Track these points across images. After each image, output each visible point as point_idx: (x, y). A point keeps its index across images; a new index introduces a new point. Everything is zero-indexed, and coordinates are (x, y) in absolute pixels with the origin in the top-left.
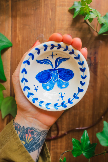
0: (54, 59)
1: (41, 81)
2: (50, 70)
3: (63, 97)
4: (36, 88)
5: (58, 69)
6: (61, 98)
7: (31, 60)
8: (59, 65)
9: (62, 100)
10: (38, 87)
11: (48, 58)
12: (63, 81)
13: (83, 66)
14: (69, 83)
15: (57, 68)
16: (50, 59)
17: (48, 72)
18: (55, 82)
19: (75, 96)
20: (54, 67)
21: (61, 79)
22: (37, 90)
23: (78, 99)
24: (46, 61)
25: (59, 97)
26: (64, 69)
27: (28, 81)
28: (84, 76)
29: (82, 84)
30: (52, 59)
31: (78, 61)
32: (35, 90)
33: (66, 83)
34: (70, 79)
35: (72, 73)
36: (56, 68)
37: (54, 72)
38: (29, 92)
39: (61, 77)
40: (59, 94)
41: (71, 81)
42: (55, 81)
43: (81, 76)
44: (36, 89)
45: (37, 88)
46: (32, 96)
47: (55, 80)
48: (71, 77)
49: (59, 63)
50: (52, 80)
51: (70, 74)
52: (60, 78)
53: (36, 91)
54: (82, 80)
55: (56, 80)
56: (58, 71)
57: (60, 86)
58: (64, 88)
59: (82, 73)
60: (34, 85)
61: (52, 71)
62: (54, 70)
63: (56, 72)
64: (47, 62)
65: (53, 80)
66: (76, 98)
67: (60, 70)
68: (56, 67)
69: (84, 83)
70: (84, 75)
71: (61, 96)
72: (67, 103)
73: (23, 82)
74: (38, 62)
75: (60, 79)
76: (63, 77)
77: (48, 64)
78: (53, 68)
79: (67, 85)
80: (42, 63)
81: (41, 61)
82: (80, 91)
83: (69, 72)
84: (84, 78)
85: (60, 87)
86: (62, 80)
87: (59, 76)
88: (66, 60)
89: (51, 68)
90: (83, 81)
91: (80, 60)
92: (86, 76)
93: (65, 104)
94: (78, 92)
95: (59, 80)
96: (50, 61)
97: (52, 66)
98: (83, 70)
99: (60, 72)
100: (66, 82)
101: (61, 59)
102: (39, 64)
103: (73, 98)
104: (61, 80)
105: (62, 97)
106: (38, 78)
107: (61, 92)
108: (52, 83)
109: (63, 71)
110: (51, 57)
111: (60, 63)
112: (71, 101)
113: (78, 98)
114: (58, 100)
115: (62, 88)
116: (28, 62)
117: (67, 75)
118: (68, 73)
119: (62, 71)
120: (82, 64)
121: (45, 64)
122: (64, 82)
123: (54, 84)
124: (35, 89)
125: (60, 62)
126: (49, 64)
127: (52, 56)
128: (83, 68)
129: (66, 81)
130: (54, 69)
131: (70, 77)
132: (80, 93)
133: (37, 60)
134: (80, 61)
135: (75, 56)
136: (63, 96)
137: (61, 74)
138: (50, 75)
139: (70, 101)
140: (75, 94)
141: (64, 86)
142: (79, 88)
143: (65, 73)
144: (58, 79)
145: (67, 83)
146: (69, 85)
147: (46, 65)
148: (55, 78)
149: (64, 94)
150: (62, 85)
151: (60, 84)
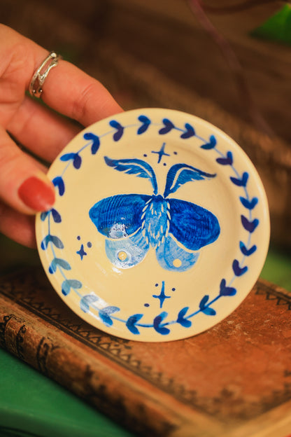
0: (165, 164)
2: (146, 198)
3: (166, 299)
4: (82, 247)
5: (171, 201)
6: (158, 300)
7: (86, 155)
8: (177, 186)
9: (161, 307)
10: (89, 245)
11: (145, 156)
12: (179, 244)
13: (253, 211)
14: (198, 255)
15: (170, 196)
16: (152, 160)
17: (136, 204)
18: (153, 241)
19: (204, 306)
20: (161, 192)
21: (174, 235)
22: (86, 254)
23: (213, 317)
24: (136, 164)
25: (154, 296)
26: (191, 206)
27: (62, 218)
28: (248, 247)
29: (239, 270)
30: (159, 162)
31: (239, 191)
32: (78, 253)
33: (187, 253)
34: (204, 243)
35: (214, 226)
36: (166, 194)
37: (157, 208)
38: (58, 257)
39: (176, 231)
40: (157, 285)
41: (207, 253)
42: (152, 239)
43: (241, 243)
44: (82, 253)
45: (86, 249)
46: (63, 270)
47: (153, 235)
48: (209, 236)
49: (178, 182)
50: (144, 232)
51: (208, 228)
52: (171, 231)
53: (82, 258)
54: (240, 256)
55: (156, 234)
56: (169, 208)
57: (166, 259)
58: (178, 269)
59: (244, 235)
60: (79, 238)
61: (149, 204)
62: (158, 200)
63: (164, 209)
64: (141, 170)
65: (147, 234)
66: (205, 313)
67: (178, 207)
68: (168, 191)
69: (245, 269)
70: (249, 243)
71: (159, 294)
72: (173, 322)
73: (47, 218)
74: (110, 163)
75: (171, 235)
76: (184, 233)
77: (141, 176)
78: (155, 192)
79: (191, 261)
80: (120, 168)
81: (120, 163)
82: (227, 291)
83: (205, 220)
84: (248, 252)
85: (165, 264)
86: (179, 239)
87: (172, 224)
88: (204, 177)
89: (150, 192)
90: (243, 261)
91: (246, 191)
92: (254, 249)
93: (167, 324)
94: (218, 294)
95: (166, 239)
96: (150, 169)
97: (155, 186)
98: (251, 226)
99: (178, 212)
100: (191, 251)
101: (188, 169)
102: (112, 169)
103: (199, 309)
104: (174, 239)
105: (162, 297)
106: (96, 214)
107: (163, 283)
108: (140, 242)
109: (187, 211)
110: (158, 155)
111: (183, 182)
112: (189, 319)
113: (213, 313)
114: (147, 305)
115: (169, 266)
116: (77, 160)
117: (198, 227)
118: (202, 222)
119: (184, 212)
120: (250, 204)
121: (130, 173)
122: (182, 250)
123: (147, 247)
124: (79, 249)
125: (183, 180)
126: (143, 175)
127: (161, 153)
128: (250, 219)
129: (190, 247)
130: (160, 196)
131: (207, 238)
132: (223, 298)
133: (106, 159)
134: (247, 196)
135: (234, 175)
136: (166, 294)
137: (178, 220)
138: (141, 213)
139: (185, 317)
140: (206, 298)
141: (177, 263)
142: (223, 282)
143: (194, 218)
144: (164, 233)
145: (192, 254)
146: (196, 264)
149: (174, 290)
150: (173, 259)
151: (167, 253)
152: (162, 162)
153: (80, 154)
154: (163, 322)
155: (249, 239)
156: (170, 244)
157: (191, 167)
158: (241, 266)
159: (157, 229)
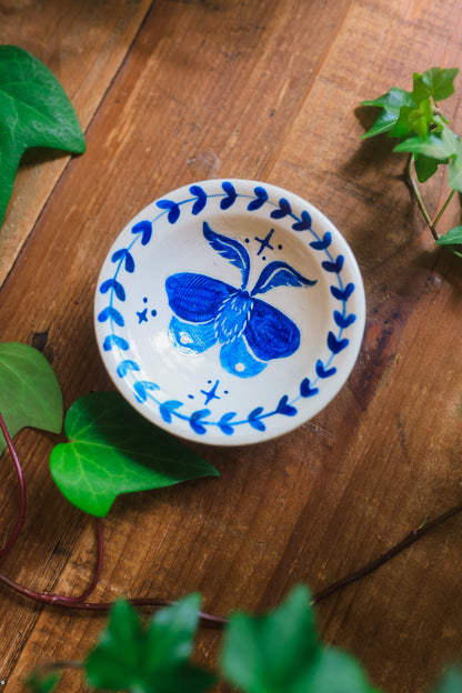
0: (264, 258)
1: (176, 304)
2: (231, 289)
3: (214, 399)
4: (146, 311)
5: (257, 302)
6: (205, 397)
8: (268, 287)
9: (206, 404)
10: (154, 313)
11: (247, 241)
12: (249, 349)
13: (345, 330)
14: (264, 366)
15: (258, 296)
16: (252, 248)
17: (219, 293)
18: (223, 337)
19: (255, 418)
20: (250, 288)
21: (247, 338)
22: (146, 320)
23: (260, 432)
24: (234, 248)
25: (203, 392)
26: (276, 313)
27: (136, 269)
28: (326, 369)
29: (306, 390)
30: (259, 254)
31: (336, 305)
32: (138, 314)
33: (254, 361)
34: (276, 355)
35: (293, 339)
36: (254, 293)
37: (238, 304)
38: (114, 307)
39: (250, 335)
40: (209, 382)
41: (275, 365)
42: (223, 334)
43: (319, 362)
44: (142, 316)
45: (149, 315)
46: (114, 323)
47: (225, 330)
48: (284, 349)
49: (271, 283)
50: (216, 325)
51: (286, 340)
52: (245, 333)
53: (140, 322)
54: (313, 376)
55: (228, 331)
56: (252, 308)
57: (228, 359)
58: (238, 373)
59: (325, 355)
60: (145, 300)
61: (233, 297)
62: (243, 295)
63: (246, 307)
64: (237, 256)
65: (219, 328)
66: (253, 425)
67: (262, 310)
68: (257, 289)
69: (315, 391)
70: (329, 364)
71: (208, 391)
72: (213, 423)
73: (118, 261)
74: (208, 233)
75: (244, 337)
76: (259, 339)
77: (234, 263)
78: (244, 286)
79: (254, 370)
80: (216, 246)
81: (218, 240)
82: (285, 408)
83: (286, 331)
84: (323, 372)
86: (250, 344)
87: (249, 326)
88: (301, 283)
89: (237, 283)
90: (316, 382)
91: (344, 305)
92: (333, 371)
93: (206, 423)
94: (274, 409)
95: (237, 339)
96: (247, 259)
97: (246, 280)
98: (336, 345)
99: (260, 315)
100: (258, 360)
101: (288, 270)
102: (206, 244)
103: (247, 419)
104: (246, 342)
105: (211, 395)
106: (173, 285)
107: (218, 382)
108: (209, 333)
109: (270, 317)
110: (260, 244)
111: (276, 285)
112: (232, 426)
113: (262, 428)
114: (191, 397)
117: (276, 337)
118: (282, 333)
119: (266, 317)
120: (344, 321)
121: (224, 255)
122: (250, 355)
123: (214, 341)
124: (141, 311)
125: (277, 282)
126: (237, 264)
127: (265, 243)
128: (339, 338)
129: (260, 355)
130: (247, 292)
131: (280, 350)
132: (278, 416)
133: (205, 224)
134: (344, 311)
135: (337, 286)
136: (216, 394)
137: (257, 324)
138: (220, 304)
139: (228, 422)
140: (259, 410)
141: (240, 367)
143: (274, 327)
144: (238, 333)
145: (259, 363)
147: (226, 261)
148: (230, 327)
149: (226, 392)
150: (237, 362)
151: (233, 354)
152: (262, 255)
153: (180, 207)
154: (202, 420)
155: (331, 359)
156: (239, 347)
157: (291, 269)
158: (312, 387)
159: (232, 326)
